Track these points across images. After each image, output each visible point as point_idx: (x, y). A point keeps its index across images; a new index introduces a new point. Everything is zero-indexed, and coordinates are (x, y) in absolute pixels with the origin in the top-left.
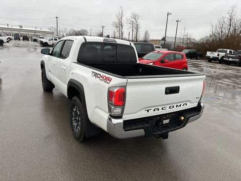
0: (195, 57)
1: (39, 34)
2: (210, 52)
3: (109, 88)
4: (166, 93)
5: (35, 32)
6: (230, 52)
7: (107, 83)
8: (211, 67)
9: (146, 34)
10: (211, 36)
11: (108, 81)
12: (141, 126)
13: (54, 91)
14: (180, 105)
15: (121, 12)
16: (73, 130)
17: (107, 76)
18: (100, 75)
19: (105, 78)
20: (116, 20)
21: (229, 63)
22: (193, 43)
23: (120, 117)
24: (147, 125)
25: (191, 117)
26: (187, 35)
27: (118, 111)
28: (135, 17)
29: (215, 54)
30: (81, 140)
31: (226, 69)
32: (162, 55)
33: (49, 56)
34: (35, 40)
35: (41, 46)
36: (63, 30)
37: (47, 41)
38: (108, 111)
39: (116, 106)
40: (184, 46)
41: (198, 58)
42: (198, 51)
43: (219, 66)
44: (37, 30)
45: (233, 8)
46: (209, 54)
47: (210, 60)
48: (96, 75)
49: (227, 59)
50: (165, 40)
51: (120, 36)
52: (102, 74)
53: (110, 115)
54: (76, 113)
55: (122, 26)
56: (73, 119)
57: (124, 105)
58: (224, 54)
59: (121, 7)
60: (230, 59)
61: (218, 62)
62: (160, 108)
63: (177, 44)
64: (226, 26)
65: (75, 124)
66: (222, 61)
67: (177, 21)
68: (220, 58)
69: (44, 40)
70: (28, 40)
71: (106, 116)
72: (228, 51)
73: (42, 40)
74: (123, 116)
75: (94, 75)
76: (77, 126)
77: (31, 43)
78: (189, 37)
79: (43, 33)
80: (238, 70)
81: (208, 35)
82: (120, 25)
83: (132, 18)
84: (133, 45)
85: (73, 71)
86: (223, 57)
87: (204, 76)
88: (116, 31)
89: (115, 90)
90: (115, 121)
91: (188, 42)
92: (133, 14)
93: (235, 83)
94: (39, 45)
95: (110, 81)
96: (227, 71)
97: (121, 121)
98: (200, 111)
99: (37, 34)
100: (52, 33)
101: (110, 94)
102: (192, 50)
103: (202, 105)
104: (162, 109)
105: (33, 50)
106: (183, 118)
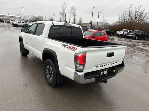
0: (109, 34)
1: (10, 18)
2: (119, 31)
3: (75, 54)
4: (107, 57)
5: (8, 17)
6: (130, 31)
7: (74, 51)
8: (119, 40)
9: (81, 19)
10: (118, 22)
11: (74, 50)
12: (94, 76)
13: (29, 55)
14: (114, 63)
15: (64, 6)
16: (47, 80)
17: (73, 46)
18: (68, 46)
19: (72, 48)
20: (62, 11)
21: (129, 38)
22: (108, 25)
23: (82, 71)
24: (97, 76)
25: (119, 70)
26: (105, 21)
27: (81, 67)
28: (73, 9)
29: (121, 33)
30: (54, 86)
31: (128, 41)
32: (93, 33)
33: (26, 33)
34: (8, 22)
35: (13, 26)
36: (27, 16)
37: (17, 23)
38: (75, 68)
39: (80, 64)
40: (103, 27)
41: (112, 34)
42: (112, 31)
43: (124, 39)
44: (9, 15)
45: (131, 5)
46: (118, 32)
47: (119, 36)
48: (65, 46)
49: (128, 35)
50: (92, 24)
51: (64, 21)
52: (69, 45)
53: (76, 70)
54: (49, 69)
55: (65, 14)
56: (47, 73)
57: (84, 64)
58: (127, 32)
59: (64, 3)
60: (130, 36)
61: (123, 37)
62: (103, 65)
63: (98, 26)
64: (127, 16)
65: (48, 76)
66: (125, 37)
67: (99, 12)
68: (124, 35)
69: (15, 23)
70: (3, 22)
71: (73, 71)
72: (129, 30)
73: (13, 22)
74: (84, 71)
75: (64, 46)
76: (50, 77)
77: (5, 24)
78: (106, 22)
79: (14, 18)
80: (135, 42)
81: (117, 21)
82: (64, 14)
83: (72, 9)
84: (81, 27)
85: (46, 43)
86: (126, 34)
87: (126, 46)
88: (62, 17)
89: (80, 55)
90: (79, 74)
91: (106, 25)
92: (72, 7)
93: (134, 49)
94: (11, 25)
95: (76, 49)
96: (129, 42)
97: (83, 73)
98: (123, 66)
99: (9, 18)
100: (20, 18)
101: (76, 57)
102: (108, 30)
103: (124, 62)
104: (104, 66)
105: (8, 29)
106: (115, 71)
